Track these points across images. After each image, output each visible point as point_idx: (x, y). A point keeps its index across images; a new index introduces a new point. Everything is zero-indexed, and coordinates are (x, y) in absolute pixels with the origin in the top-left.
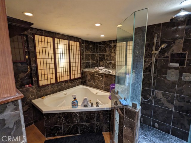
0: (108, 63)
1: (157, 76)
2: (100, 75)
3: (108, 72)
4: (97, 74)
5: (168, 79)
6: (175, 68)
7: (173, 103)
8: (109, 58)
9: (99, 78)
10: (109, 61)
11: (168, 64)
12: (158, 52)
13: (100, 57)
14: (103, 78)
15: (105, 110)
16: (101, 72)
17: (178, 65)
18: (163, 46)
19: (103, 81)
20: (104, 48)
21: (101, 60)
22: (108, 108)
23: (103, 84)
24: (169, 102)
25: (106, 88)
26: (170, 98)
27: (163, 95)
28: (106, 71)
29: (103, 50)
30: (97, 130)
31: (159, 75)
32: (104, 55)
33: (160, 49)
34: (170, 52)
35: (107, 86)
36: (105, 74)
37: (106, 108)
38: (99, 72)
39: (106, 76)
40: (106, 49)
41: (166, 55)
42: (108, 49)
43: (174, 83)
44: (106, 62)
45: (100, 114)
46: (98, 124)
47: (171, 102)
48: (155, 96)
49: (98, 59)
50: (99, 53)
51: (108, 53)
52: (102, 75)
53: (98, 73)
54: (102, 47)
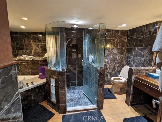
0: (28, 52)
1: (68, 57)
2: (25, 62)
3: (33, 59)
4: (21, 62)
5: (73, 58)
6: (75, 52)
7: (76, 70)
8: (28, 48)
9: (24, 65)
10: (29, 50)
11: (72, 50)
12: (67, 43)
13: (18, 46)
14: (29, 64)
15: (40, 85)
16: (26, 59)
17: (76, 50)
18: (69, 40)
19: (29, 67)
20: (22, 38)
21: (20, 50)
22: (42, 83)
23: (30, 69)
24: (75, 70)
25: (33, 72)
26: (74, 68)
27: (72, 67)
28: (31, 58)
29: (21, 40)
30: (34, 104)
31: (69, 56)
32: (22, 45)
33: (68, 42)
34: (72, 44)
35: (34, 70)
36: (31, 60)
37: (41, 84)
38: (24, 59)
39: (32, 62)
40: (24, 40)
41: (71, 45)
42: (26, 39)
43: (75, 59)
44: (26, 51)
45: (36, 90)
46: (35, 98)
47: (75, 69)
48: (68, 68)
49: (16, 48)
50: (16, 43)
51: (27, 43)
52: (27, 62)
53: (23, 61)
54: (19, 38)
